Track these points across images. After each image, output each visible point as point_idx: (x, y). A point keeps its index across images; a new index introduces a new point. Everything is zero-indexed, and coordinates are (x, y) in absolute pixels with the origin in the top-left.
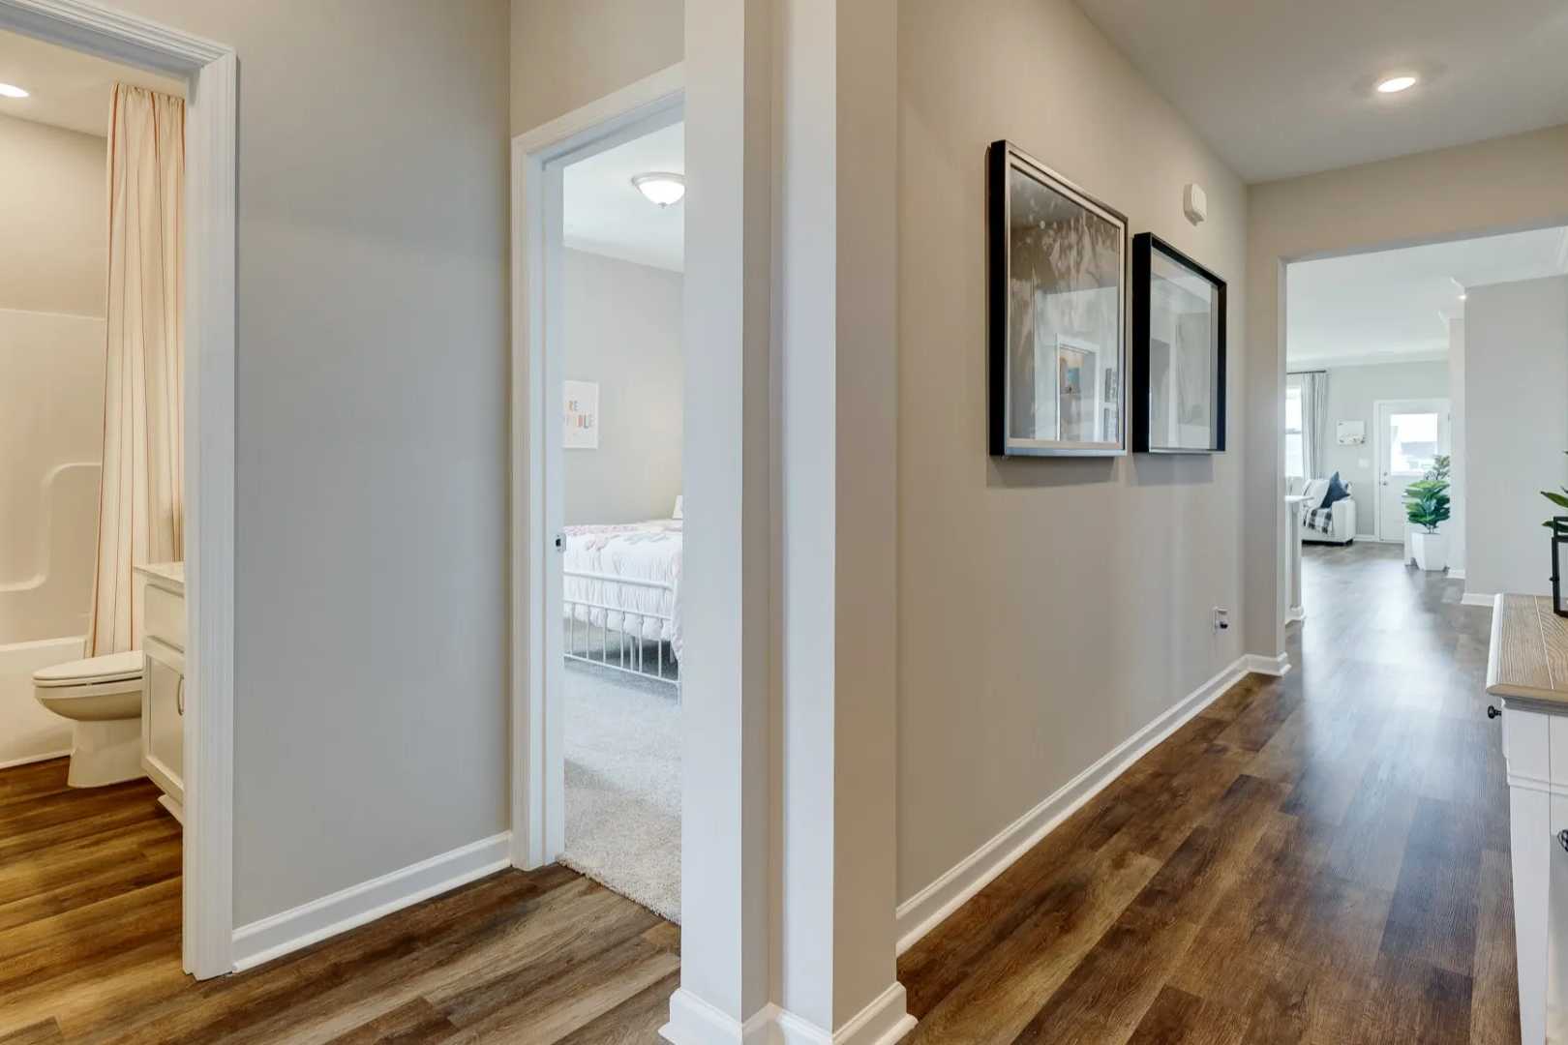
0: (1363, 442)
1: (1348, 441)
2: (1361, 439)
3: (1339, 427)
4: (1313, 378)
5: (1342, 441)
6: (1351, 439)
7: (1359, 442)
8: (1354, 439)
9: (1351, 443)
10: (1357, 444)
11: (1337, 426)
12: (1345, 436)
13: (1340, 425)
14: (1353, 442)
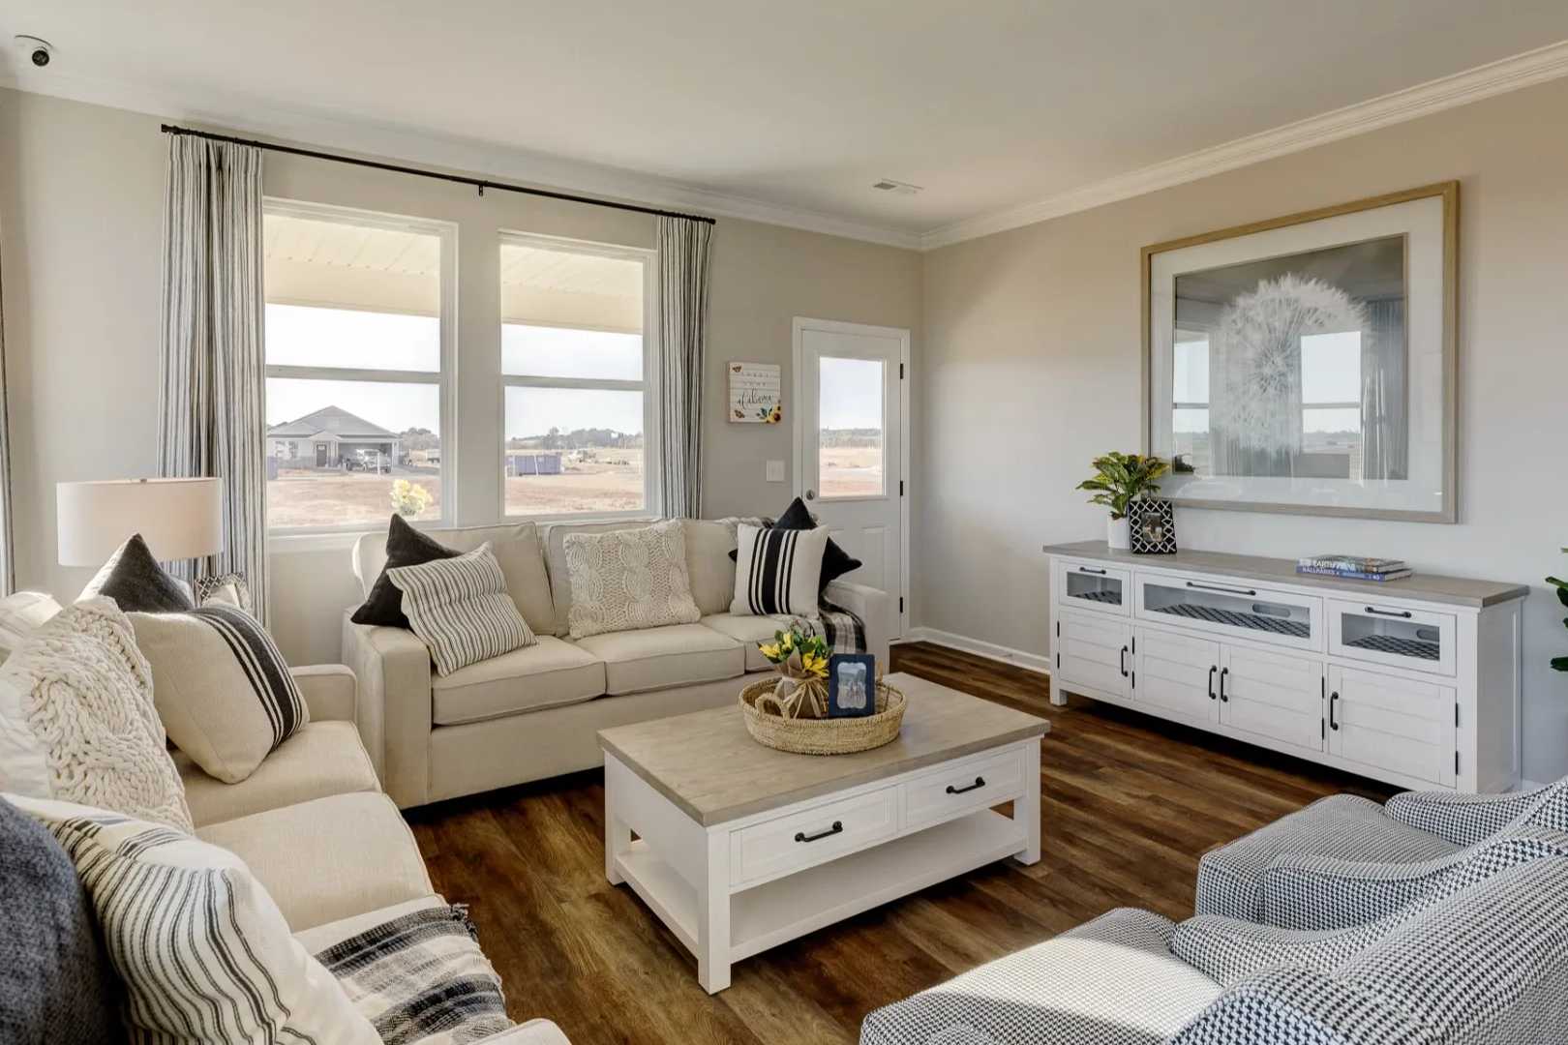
0: (777, 418)
1: (751, 414)
2: (775, 411)
3: (734, 377)
5: (740, 415)
6: (758, 407)
7: (770, 418)
8: (763, 410)
9: (757, 420)
10: (768, 422)
11: (732, 372)
12: (746, 400)
13: (737, 369)
14: (762, 418)
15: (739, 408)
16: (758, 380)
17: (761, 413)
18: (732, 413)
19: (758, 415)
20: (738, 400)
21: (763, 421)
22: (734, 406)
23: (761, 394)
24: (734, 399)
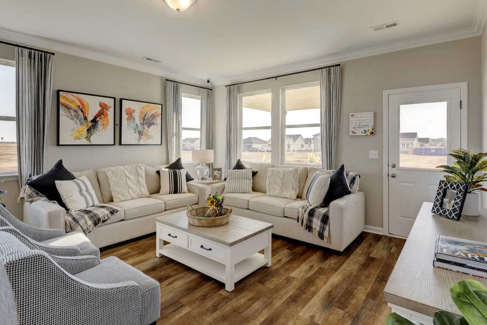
0: (372, 133)
1: (359, 132)
2: (371, 130)
3: (351, 119)
4: (329, 73)
5: (354, 133)
6: (362, 130)
7: (368, 133)
8: (365, 131)
9: (362, 134)
10: (367, 135)
11: (350, 117)
12: (357, 127)
13: (353, 116)
14: (364, 133)
15: (354, 130)
16: (362, 118)
17: (363, 131)
18: (351, 132)
19: (362, 132)
20: (353, 127)
21: (364, 134)
22: (351, 129)
23: (364, 124)
24: (351, 127)
